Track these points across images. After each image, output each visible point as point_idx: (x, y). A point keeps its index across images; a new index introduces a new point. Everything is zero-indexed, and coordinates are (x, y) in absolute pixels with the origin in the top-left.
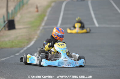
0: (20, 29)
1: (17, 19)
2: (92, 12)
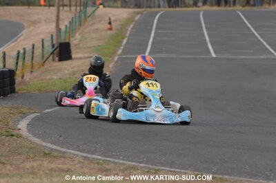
0: (81, 58)
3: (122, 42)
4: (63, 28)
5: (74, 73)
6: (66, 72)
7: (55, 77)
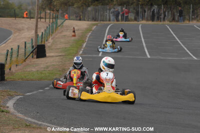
3: (83, 45)
4: (40, 34)
5: (47, 67)
6: (42, 66)
7: (34, 70)
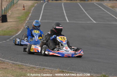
1: (8, 14)
2: (64, 12)
5: (8, 28)
6: (5, 27)
